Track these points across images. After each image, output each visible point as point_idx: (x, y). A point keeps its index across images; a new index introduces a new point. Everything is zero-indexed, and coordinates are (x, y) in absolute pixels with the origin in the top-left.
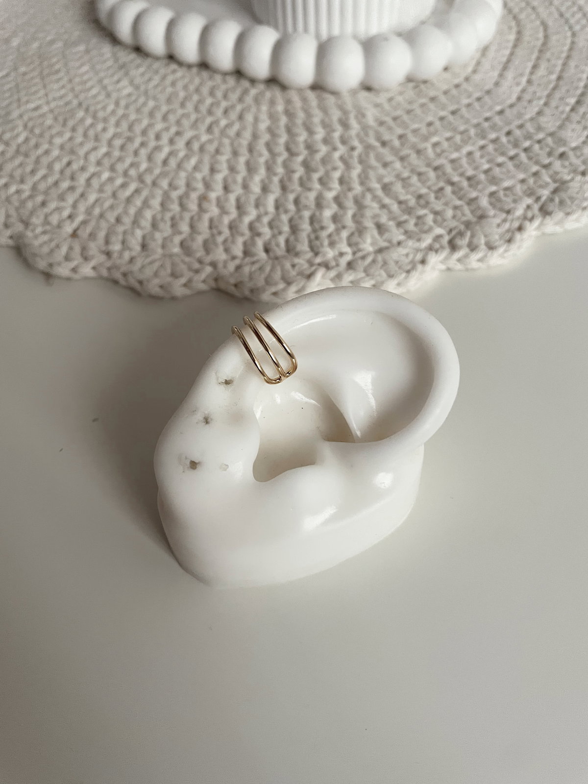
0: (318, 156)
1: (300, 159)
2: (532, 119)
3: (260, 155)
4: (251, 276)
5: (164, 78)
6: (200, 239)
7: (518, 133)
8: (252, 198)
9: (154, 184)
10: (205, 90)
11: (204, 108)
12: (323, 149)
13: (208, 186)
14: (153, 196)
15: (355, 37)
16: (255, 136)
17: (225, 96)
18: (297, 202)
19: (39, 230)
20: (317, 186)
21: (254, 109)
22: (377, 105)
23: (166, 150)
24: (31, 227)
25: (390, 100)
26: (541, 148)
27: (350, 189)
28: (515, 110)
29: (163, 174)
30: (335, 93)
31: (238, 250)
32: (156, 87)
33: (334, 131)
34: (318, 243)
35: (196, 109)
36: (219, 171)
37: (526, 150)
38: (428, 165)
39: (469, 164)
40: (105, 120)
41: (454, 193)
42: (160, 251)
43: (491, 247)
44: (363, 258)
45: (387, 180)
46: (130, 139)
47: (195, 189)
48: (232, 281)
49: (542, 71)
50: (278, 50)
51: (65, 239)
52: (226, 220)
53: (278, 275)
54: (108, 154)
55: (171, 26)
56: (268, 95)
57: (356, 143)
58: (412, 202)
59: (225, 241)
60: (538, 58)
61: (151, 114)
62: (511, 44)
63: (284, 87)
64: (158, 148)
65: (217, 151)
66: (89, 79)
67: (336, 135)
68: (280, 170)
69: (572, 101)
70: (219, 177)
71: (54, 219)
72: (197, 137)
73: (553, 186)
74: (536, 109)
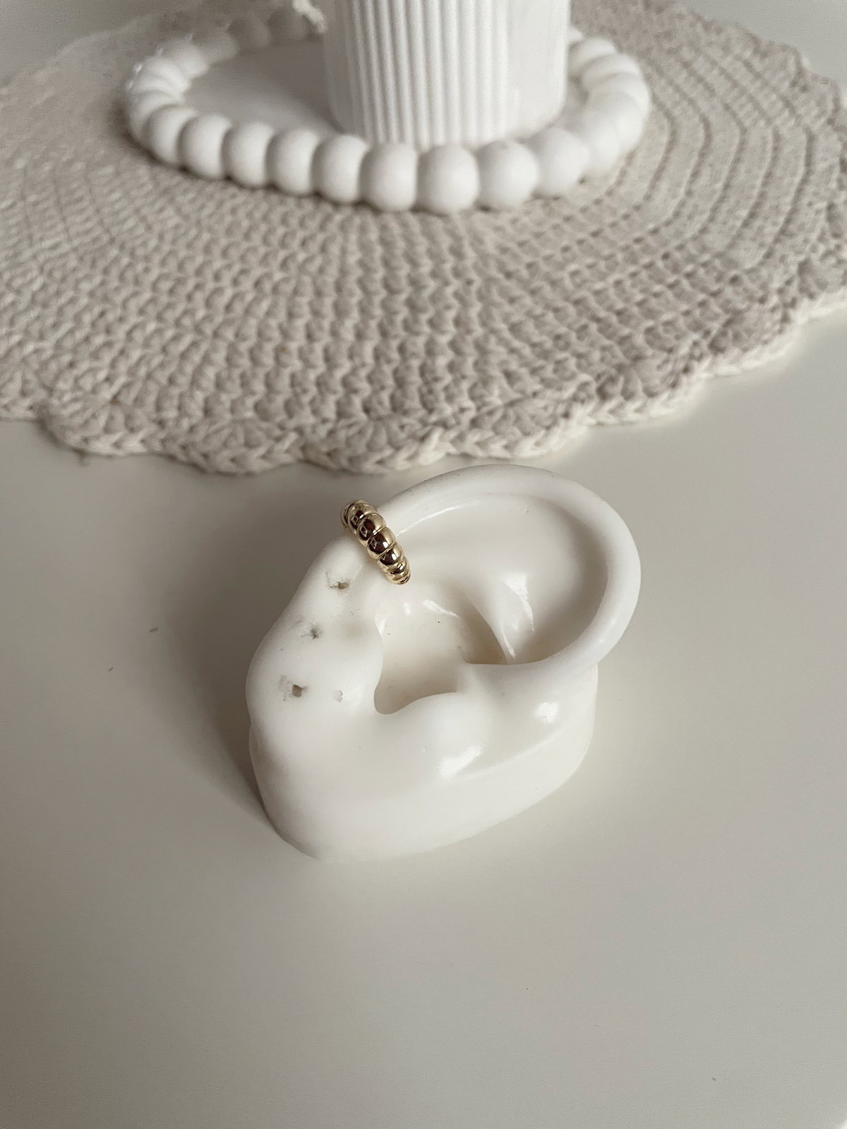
0: (426, 293)
1: (403, 297)
2: (695, 238)
3: (351, 294)
4: (348, 442)
5: (221, 204)
6: (279, 401)
7: (677, 255)
8: (344, 348)
9: (216, 334)
10: (275, 217)
11: (275, 240)
12: (432, 285)
13: (286, 334)
14: (214, 349)
15: (465, 145)
16: (343, 272)
17: (302, 224)
18: (402, 349)
19: (67, 398)
20: (426, 329)
21: (339, 239)
22: (498, 229)
23: (229, 293)
24: (56, 394)
25: (514, 221)
26: (707, 273)
27: (469, 332)
28: (671, 229)
29: (227, 323)
30: (442, 216)
31: (330, 411)
32: (211, 216)
33: (443, 261)
34: (431, 398)
35: (265, 241)
36: (299, 316)
37: (689, 276)
38: (567, 299)
39: (618, 295)
40: (147, 258)
41: (601, 330)
42: (228, 416)
43: (651, 394)
44: (491, 413)
45: (515, 319)
46: (180, 282)
47: (269, 339)
48: (325, 449)
49: (704, 179)
50: (368, 165)
51: (103, 407)
52: (312, 375)
53: (383, 439)
54: (153, 301)
55: (228, 140)
56: (357, 220)
57: (473, 275)
58: (549, 344)
59: (312, 402)
60: (699, 164)
61: (207, 249)
62: (662, 149)
63: (377, 210)
64: (218, 291)
65: (296, 292)
66: (123, 209)
67: (448, 267)
68: (378, 312)
69: (744, 213)
70: (300, 323)
71: (87, 383)
72: (268, 276)
73: (724, 317)
74: (698, 226)
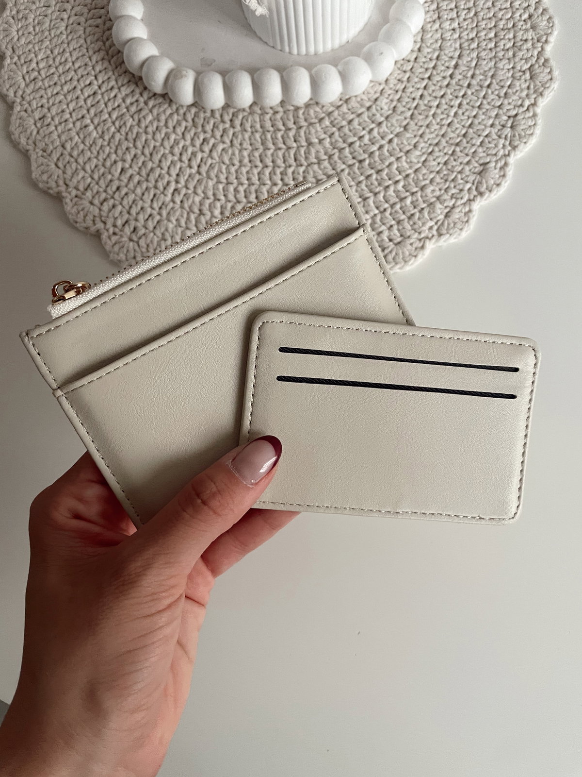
28: (463, 60)
34: (416, 226)
43: (498, 185)
44: (442, 224)
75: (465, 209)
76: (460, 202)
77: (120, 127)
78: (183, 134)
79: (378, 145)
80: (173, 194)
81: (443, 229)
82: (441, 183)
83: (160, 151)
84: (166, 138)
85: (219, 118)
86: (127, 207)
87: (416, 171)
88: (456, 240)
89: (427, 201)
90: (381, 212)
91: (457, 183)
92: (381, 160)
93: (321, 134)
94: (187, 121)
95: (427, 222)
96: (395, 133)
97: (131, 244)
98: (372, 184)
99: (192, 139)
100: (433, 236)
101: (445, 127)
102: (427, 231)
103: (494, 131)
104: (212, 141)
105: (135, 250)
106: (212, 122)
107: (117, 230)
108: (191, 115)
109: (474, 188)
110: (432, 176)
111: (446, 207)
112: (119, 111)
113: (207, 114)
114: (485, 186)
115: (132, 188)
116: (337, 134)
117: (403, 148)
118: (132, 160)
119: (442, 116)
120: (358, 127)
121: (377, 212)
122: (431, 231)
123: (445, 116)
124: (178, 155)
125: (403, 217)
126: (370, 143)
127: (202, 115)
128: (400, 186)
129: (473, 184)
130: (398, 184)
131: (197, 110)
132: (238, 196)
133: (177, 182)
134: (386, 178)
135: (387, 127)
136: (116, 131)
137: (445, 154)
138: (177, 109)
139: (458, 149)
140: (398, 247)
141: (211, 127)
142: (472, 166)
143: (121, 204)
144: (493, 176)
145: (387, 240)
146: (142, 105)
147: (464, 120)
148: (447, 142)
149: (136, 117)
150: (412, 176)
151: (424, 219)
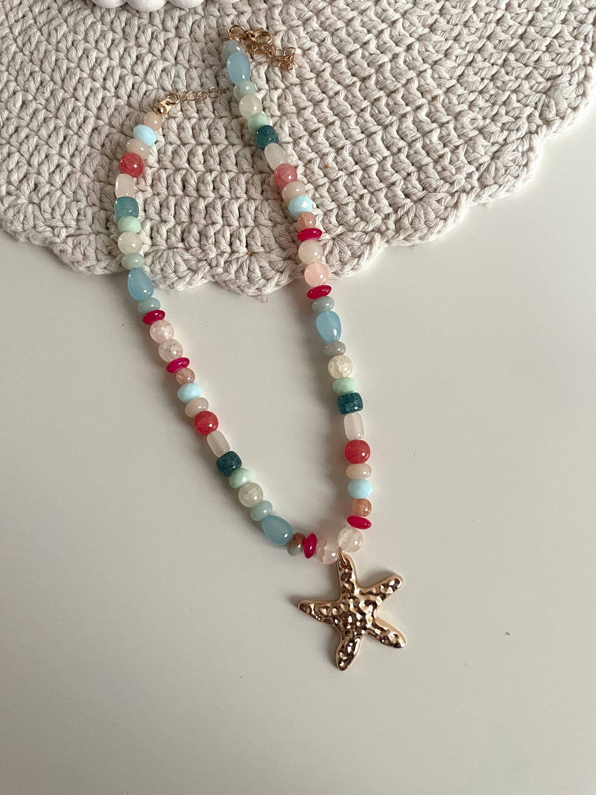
0: (387, 71)
6: (350, 211)
8: (363, 147)
13: (319, 152)
16: (316, 71)
31: (386, 207)
34: (447, 173)
41: (518, 60)
43: (574, 109)
47: (311, 161)
51: (249, 260)
54: (206, 154)
59: (371, 203)
67: (387, 37)
70: (321, 138)
71: (224, 246)
75: (523, 146)
76: (514, 136)
77: (24, 45)
78: (109, 50)
79: (390, 56)
80: (91, 137)
81: (488, 176)
82: (487, 108)
83: (75, 75)
84: (84, 56)
85: (161, 27)
86: (27, 156)
87: (448, 90)
88: (509, 194)
89: (463, 134)
90: (393, 154)
91: (510, 107)
92: (394, 77)
93: (306, 41)
94: (114, 32)
95: (464, 167)
96: (416, 36)
97: (30, 206)
98: (380, 112)
99: (121, 58)
100: (472, 188)
101: (493, 25)
102: (464, 181)
103: (568, 30)
104: (148, 59)
105: (34, 216)
106: (149, 31)
107: (12, 188)
108: (121, 24)
109: (537, 114)
110: (472, 97)
111: (493, 144)
112: (23, 24)
113: (142, 20)
114: (554, 112)
115: (35, 129)
116: (329, 41)
117: (428, 57)
118: (37, 89)
119: (487, 10)
120: (361, 29)
121: (386, 153)
122: (469, 180)
123: (492, 9)
124: (102, 80)
125: (427, 160)
126: (379, 52)
127: (136, 22)
128: (422, 115)
129: (536, 108)
130: (419, 110)
131: (130, 15)
132: (182, 135)
133: (98, 118)
134: (402, 102)
135: (404, 28)
136: (18, 50)
137: (493, 64)
138: (102, 16)
139: (512, 57)
140: (419, 206)
141: (149, 38)
142: (534, 82)
143: (19, 151)
144: (566, 96)
145: (403, 196)
146: (54, 12)
147: (522, 13)
148: (495, 47)
149: (45, 30)
150: (442, 98)
151: (459, 162)
